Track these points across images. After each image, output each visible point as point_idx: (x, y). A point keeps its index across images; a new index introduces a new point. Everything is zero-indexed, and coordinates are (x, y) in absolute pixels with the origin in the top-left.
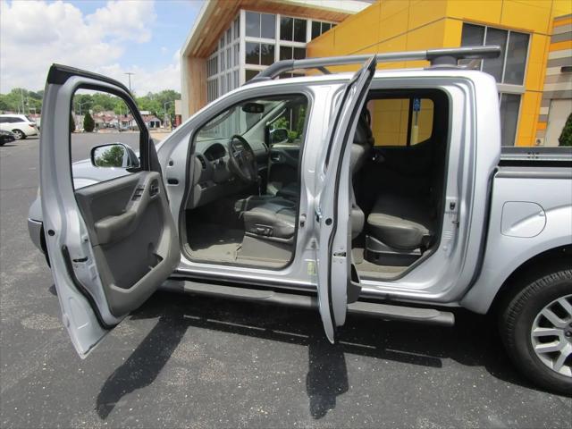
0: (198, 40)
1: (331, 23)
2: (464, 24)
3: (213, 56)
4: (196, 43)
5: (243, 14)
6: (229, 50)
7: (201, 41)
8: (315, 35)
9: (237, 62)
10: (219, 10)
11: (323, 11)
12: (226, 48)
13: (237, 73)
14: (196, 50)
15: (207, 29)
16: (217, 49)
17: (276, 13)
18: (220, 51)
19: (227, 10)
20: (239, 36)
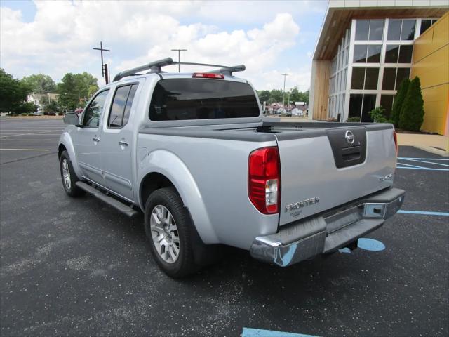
0: (323, 46)
1: (432, 19)
3: (335, 58)
4: (322, 49)
5: (354, 23)
7: (325, 47)
9: (347, 62)
10: (335, 22)
12: (342, 50)
14: (322, 54)
15: (328, 38)
18: (339, 54)
19: (341, 21)
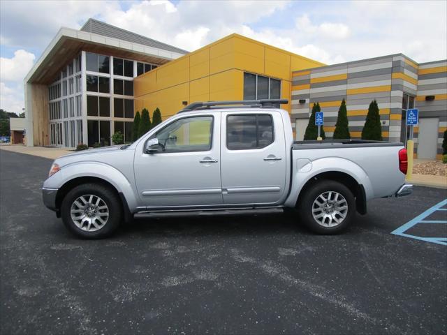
0: (43, 70)
1: (151, 65)
2: (244, 73)
3: (55, 84)
4: (41, 73)
5: (84, 54)
6: (71, 80)
7: (45, 72)
8: (140, 73)
9: (79, 89)
10: (64, 49)
11: (145, 56)
12: (68, 78)
13: (79, 97)
14: (40, 78)
15: (52, 63)
16: (59, 79)
17: (110, 55)
18: (62, 80)
19: (70, 50)
20: (80, 70)
